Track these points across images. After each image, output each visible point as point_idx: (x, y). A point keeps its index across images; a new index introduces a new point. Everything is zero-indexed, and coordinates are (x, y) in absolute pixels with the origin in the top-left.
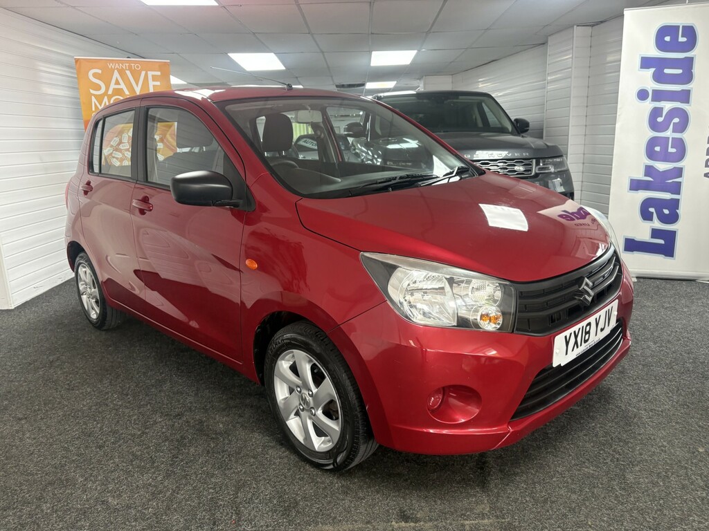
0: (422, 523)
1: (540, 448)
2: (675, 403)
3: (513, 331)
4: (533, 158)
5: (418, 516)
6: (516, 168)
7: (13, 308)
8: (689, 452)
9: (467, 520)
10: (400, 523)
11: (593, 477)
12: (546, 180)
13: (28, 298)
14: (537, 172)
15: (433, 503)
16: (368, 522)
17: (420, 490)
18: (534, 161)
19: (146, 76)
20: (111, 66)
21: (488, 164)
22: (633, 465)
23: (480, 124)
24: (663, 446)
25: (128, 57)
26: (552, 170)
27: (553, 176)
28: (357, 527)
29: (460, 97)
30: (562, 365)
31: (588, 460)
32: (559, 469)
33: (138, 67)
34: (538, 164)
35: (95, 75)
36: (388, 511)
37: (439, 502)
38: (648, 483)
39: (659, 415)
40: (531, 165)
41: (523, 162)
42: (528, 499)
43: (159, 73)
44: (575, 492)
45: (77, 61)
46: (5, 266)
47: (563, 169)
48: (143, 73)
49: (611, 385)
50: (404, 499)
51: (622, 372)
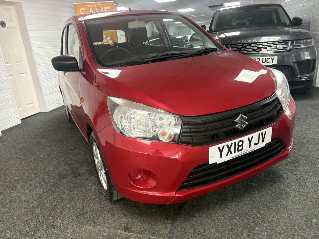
0: (132, 234)
1: (217, 204)
2: (317, 189)
3: (178, 143)
4: (290, 40)
5: (132, 230)
6: (278, 46)
7: (48, 111)
8: (305, 220)
9: (153, 236)
10: (122, 232)
11: (235, 225)
12: (299, 52)
13: (55, 108)
14: (291, 48)
15: (144, 224)
16: (109, 228)
17: (143, 217)
18: (290, 41)
19: (104, 9)
20: (89, 6)
21: (261, 44)
22: (264, 222)
23: (276, 22)
24: (291, 215)
25: (96, 2)
26: (302, 46)
27: (304, 50)
28: (102, 229)
29: (262, 7)
30: (218, 163)
31: (240, 215)
32: (219, 218)
33: (100, 6)
34: (292, 43)
35: (82, 11)
36: (121, 224)
37: (147, 224)
38: (266, 235)
39: (302, 195)
40: (287, 44)
41: (282, 43)
42: (191, 231)
43: (109, 8)
44: (219, 232)
45: (75, 5)
46: (44, 95)
47: (310, 46)
48: (102, 8)
49: (284, 174)
50: (133, 219)
51: (296, 167)
